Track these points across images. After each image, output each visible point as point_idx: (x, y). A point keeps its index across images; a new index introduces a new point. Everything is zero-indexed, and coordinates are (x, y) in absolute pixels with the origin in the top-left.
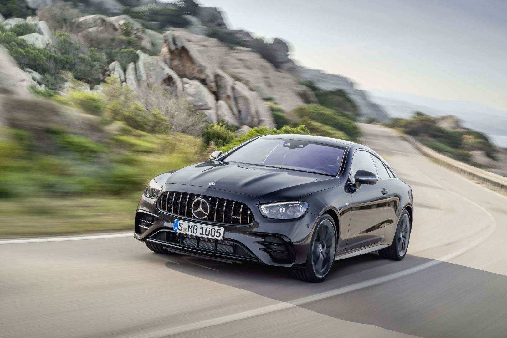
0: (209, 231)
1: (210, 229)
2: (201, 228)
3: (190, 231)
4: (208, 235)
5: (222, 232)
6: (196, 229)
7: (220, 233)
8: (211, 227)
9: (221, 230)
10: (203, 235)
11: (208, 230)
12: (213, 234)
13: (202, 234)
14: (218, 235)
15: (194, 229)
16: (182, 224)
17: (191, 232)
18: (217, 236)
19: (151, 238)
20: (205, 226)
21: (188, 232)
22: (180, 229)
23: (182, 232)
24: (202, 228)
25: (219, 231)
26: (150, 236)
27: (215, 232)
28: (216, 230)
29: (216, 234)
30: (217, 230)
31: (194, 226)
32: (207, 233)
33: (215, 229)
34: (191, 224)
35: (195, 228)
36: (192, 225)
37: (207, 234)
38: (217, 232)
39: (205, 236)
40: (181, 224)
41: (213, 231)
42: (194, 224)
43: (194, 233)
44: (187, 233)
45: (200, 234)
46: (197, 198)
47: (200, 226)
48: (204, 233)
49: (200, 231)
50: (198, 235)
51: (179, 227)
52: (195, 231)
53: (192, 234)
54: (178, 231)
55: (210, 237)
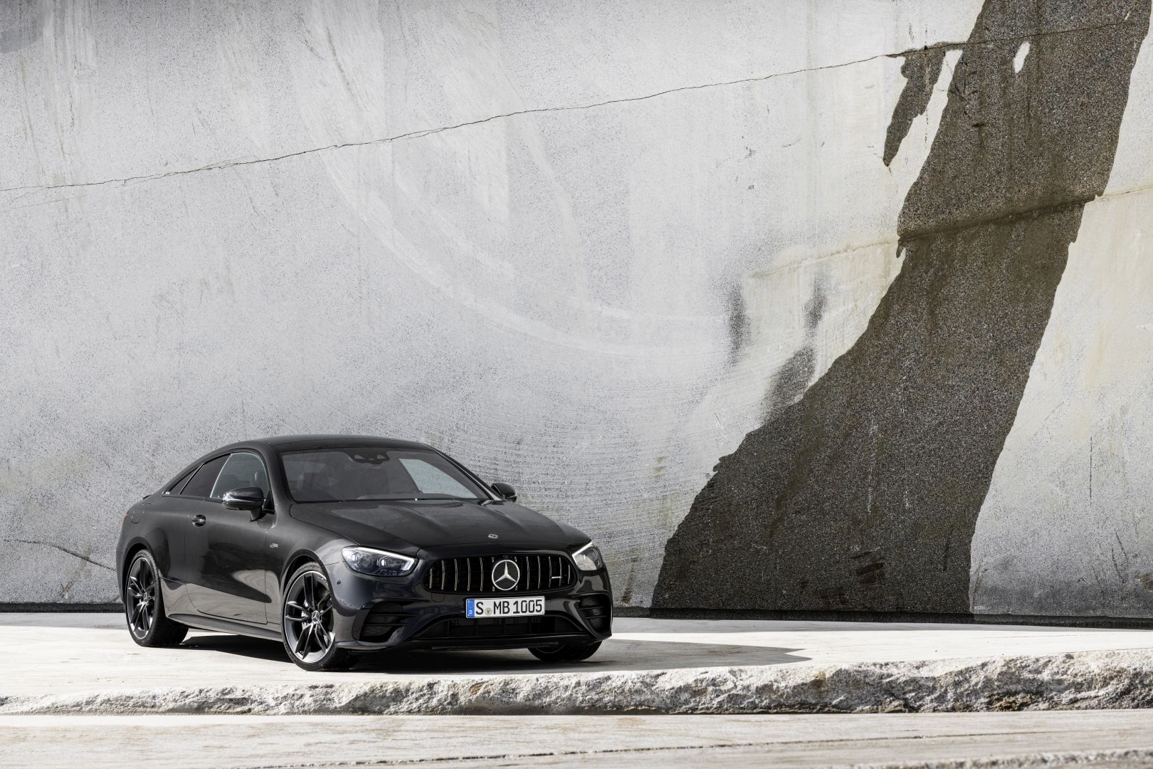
0: (526, 605)
1: (527, 603)
2: (514, 604)
3: (497, 611)
4: (526, 612)
5: (543, 603)
6: (507, 607)
7: (540, 605)
8: (528, 599)
9: (541, 600)
10: (519, 613)
11: (524, 604)
12: (531, 609)
13: (517, 612)
14: (538, 608)
15: (504, 607)
16: (482, 604)
17: (500, 613)
18: (537, 610)
20: (520, 600)
21: (495, 613)
22: (480, 611)
23: (484, 615)
24: (516, 603)
25: (539, 603)
27: (534, 605)
28: (535, 602)
29: (536, 608)
30: (537, 601)
31: (504, 602)
32: (524, 610)
34: (498, 601)
35: (506, 604)
36: (500, 602)
38: (537, 605)
39: (521, 614)
40: (480, 605)
41: (532, 603)
42: (502, 600)
43: (504, 613)
44: (492, 615)
45: (514, 613)
46: (496, 562)
47: (512, 601)
48: (519, 610)
49: (513, 608)
50: (511, 614)
51: (476, 609)
52: (506, 610)
53: (502, 615)
54: (476, 616)
55: (528, 614)
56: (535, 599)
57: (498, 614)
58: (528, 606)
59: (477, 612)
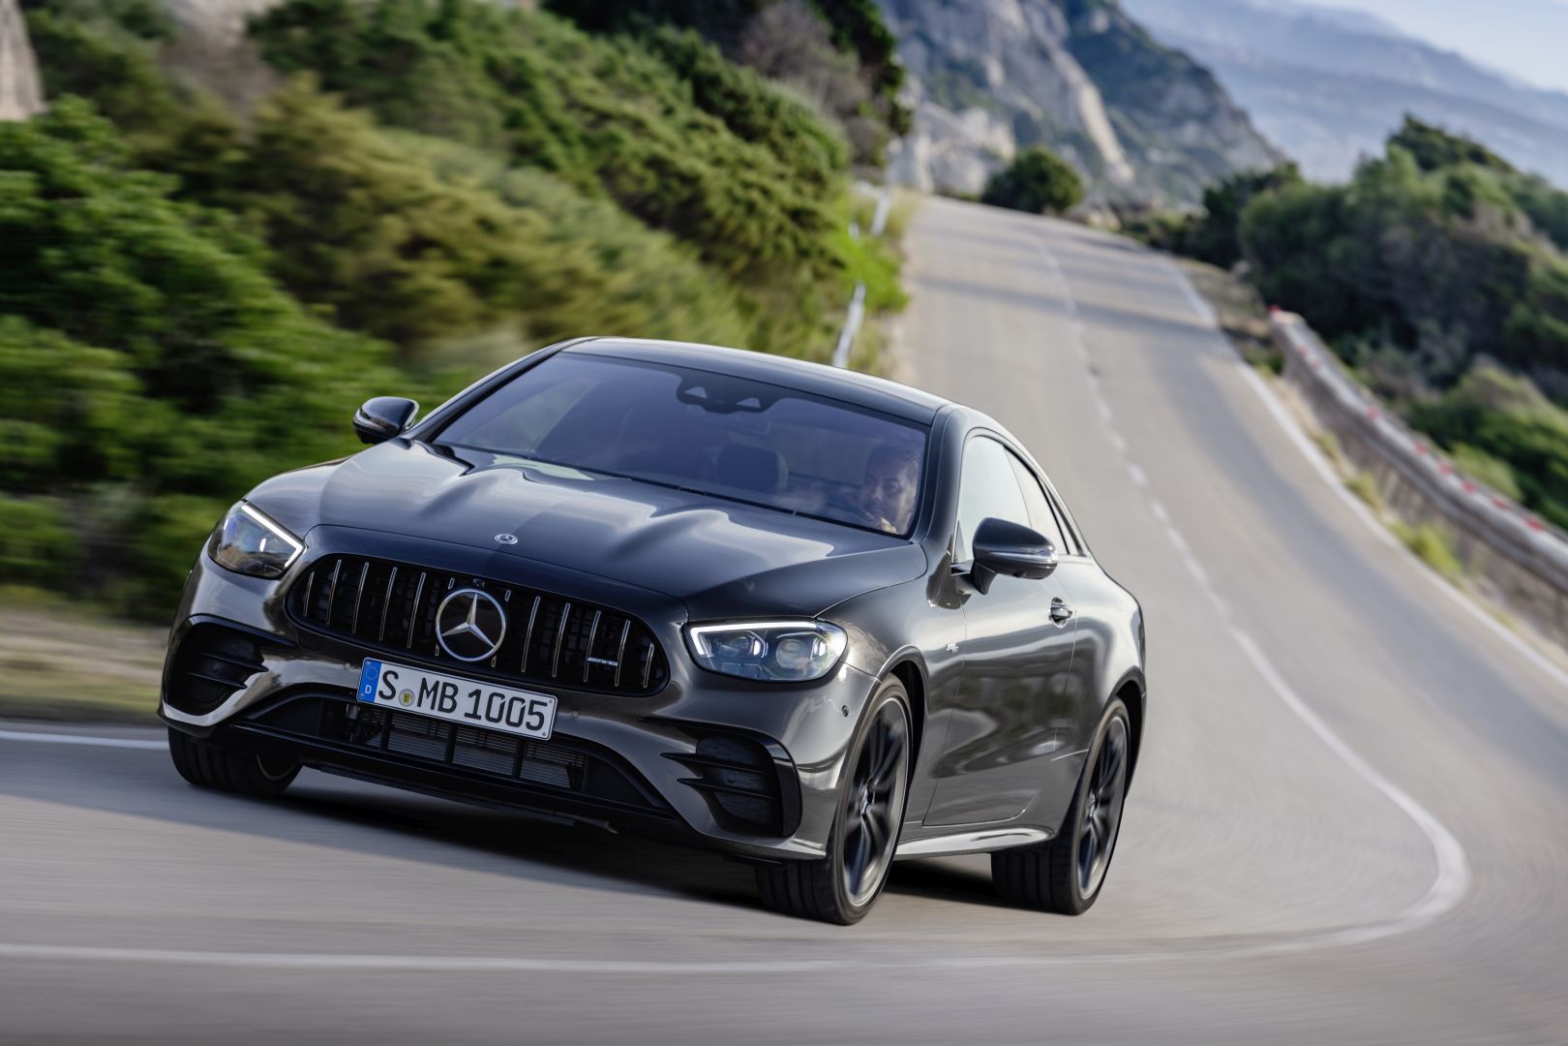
0: (502, 705)
1: (507, 700)
2: (471, 695)
3: (427, 702)
4: (498, 720)
5: (548, 712)
6: (452, 697)
7: (541, 715)
8: (509, 693)
9: (545, 704)
10: (479, 718)
11: (497, 701)
12: (514, 718)
13: (475, 715)
14: (534, 720)
15: (443, 696)
16: (396, 676)
17: (432, 708)
18: (528, 724)
19: (256, 720)
20: (487, 690)
21: (419, 705)
22: (388, 692)
23: (395, 703)
24: (477, 693)
25: (536, 708)
26: (253, 717)
27: (523, 710)
28: (527, 704)
29: (527, 718)
30: (533, 703)
31: (446, 685)
32: (494, 714)
33: (523, 701)
34: (432, 678)
35: (449, 691)
36: (437, 683)
37: (491, 716)
38: (531, 713)
39: (483, 723)
40: (390, 678)
41: (517, 706)
42: (442, 679)
43: (441, 709)
44: (413, 708)
45: (467, 715)
46: (456, 587)
47: (466, 686)
48: (482, 711)
49: (465, 704)
50: (457, 716)
51: (381, 686)
52: (448, 704)
53: (436, 713)
54: (378, 700)
55: (502, 726)
56: (528, 697)
57: (425, 709)
58: (506, 710)
59: (381, 694)
